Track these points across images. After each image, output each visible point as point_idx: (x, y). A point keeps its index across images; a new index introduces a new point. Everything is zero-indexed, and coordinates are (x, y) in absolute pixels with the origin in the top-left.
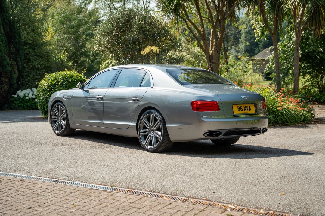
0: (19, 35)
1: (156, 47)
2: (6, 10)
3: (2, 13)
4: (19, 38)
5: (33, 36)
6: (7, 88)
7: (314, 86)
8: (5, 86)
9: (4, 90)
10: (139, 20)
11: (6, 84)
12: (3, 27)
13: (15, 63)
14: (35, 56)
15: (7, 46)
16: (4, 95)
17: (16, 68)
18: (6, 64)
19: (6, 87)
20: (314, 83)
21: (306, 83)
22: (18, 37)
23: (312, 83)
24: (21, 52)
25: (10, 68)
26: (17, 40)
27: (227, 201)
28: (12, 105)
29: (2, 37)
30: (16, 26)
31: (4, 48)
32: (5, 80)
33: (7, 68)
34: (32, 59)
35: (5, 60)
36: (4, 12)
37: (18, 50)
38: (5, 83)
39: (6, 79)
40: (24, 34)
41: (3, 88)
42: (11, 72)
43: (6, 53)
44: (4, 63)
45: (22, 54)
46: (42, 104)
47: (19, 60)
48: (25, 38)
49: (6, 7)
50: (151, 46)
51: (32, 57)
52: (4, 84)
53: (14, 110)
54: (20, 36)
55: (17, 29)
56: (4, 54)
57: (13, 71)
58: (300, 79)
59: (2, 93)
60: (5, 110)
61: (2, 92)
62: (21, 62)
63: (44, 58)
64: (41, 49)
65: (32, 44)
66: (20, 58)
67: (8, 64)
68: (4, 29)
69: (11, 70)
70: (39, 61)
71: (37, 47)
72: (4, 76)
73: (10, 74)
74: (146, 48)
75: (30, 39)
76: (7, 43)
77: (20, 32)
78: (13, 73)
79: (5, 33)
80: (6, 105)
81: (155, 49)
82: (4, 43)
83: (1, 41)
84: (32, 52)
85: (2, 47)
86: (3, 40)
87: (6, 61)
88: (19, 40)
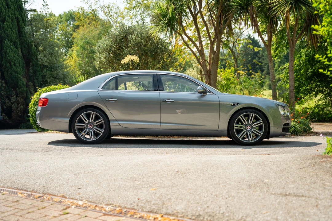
0: (36, 57)
1: (136, 56)
2: (24, 34)
3: (21, 38)
4: (36, 60)
5: (51, 59)
6: (23, 108)
7: (327, 105)
8: (20, 106)
9: (20, 109)
10: (136, 36)
11: (22, 104)
12: (21, 50)
13: (32, 84)
14: (52, 78)
15: (24, 68)
16: (20, 114)
17: (33, 89)
18: (21, 84)
19: (22, 106)
20: (327, 102)
21: (319, 102)
22: (34, 59)
23: (326, 102)
24: (38, 74)
25: (25, 89)
26: (34, 62)
27: (82, 198)
28: (28, 124)
29: (19, 59)
30: (33, 49)
31: (21, 69)
32: (20, 100)
33: (23, 89)
34: (49, 80)
35: (21, 80)
36: (23, 36)
37: (35, 72)
38: (21, 102)
39: (22, 99)
40: (40, 56)
41: (19, 107)
42: (27, 92)
43: (23, 75)
44: (20, 83)
45: (39, 76)
46: (33, 118)
47: (36, 81)
48: (41, 60)
49: (24, 32)
50: (131, 55)
51: (49, 78)
52: (19, 103)
53: (30, 128)
54: (37, 59)
55: (34, 52)
56: (20, 75)
57: (29, 92)
58: (313, 98)
59: (18, 113)
60: (21, 128)
61: (18, 111)
62: (38, 83)
63: (61, 79)
64: (58, 71)
65: (49, 66)
66: (37, 79)
67: (23, 84)
68: (22, 52)
69: (27, 90)
70: (56, 82)
71: (54, 69)
72: (20, 96)
73: (26, 94)
74: (126, 58)
75: (46, 62)
76: (25, 65)
77: (37, 55)
78: (29, 93)
79: (23, 56)
80: (23, 124)
81: (135, 58)
82: (21, 65)
83: (18, 63)
84: (49, 74)
85: (19, 68)
86: (19, 62)
87: (21, 82)
88: (36, 62)
